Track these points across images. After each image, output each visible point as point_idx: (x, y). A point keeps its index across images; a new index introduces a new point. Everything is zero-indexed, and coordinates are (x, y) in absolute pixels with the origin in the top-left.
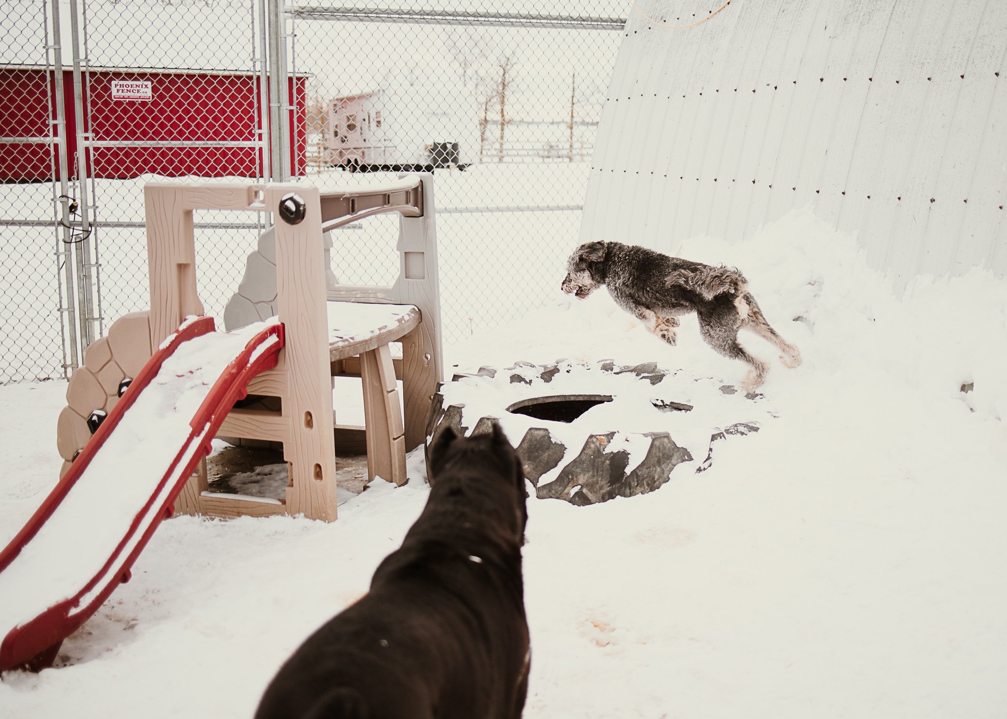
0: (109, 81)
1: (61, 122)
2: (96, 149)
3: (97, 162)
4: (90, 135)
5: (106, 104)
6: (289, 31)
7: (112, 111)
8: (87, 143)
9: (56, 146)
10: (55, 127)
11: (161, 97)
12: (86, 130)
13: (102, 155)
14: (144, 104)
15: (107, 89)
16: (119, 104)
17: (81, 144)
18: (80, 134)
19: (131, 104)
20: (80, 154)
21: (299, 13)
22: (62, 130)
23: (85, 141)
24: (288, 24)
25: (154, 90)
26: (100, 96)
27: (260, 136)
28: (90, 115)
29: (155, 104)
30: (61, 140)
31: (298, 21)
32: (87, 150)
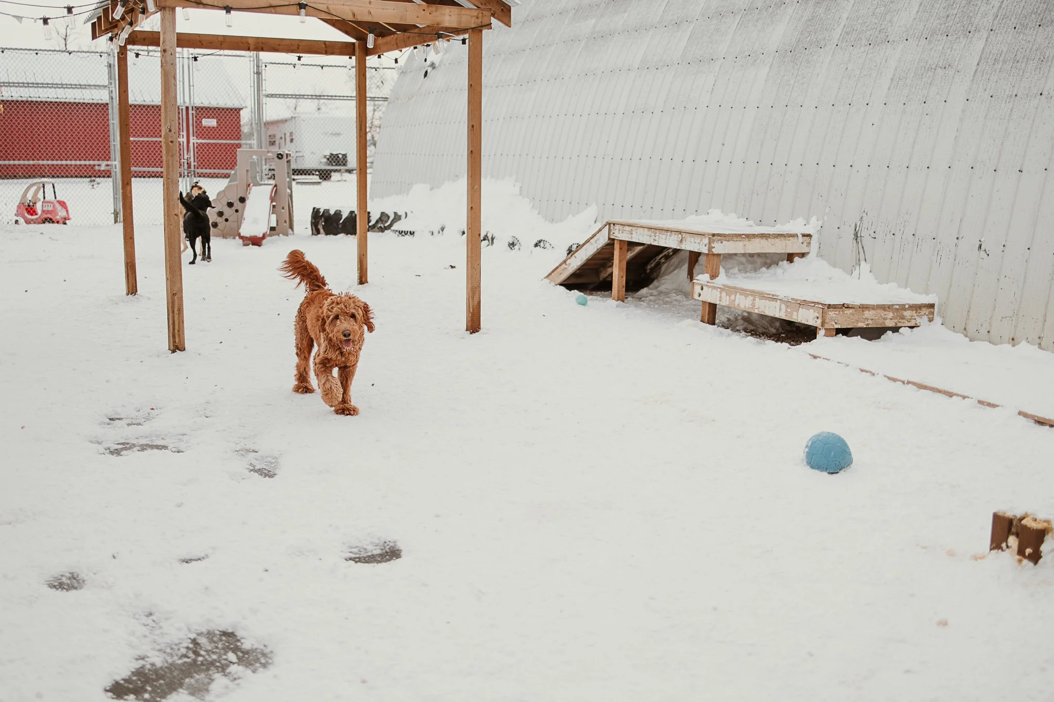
0: (202, 119)
1: (185, 133)
2: (197, 143)
3: (197, 148)
4: (195, 138)
5: (201, 127)
6: (264, 102)
7: (203, 130)
8: (194, 141)
9: (183, 142)
10: (183, 135)
11: (220, 125)
12: (193, 136)
13: (199, 145)
14: (213, 127)
15: (201, 122)
16: (205, 127)
17: (192, 141)
18: (191, 138)
19: (209, 127)
20: (191, 145)
21: (267, 96)
22: (185, 136)
23: (193, 140)
24: (264, 100)
25: (217, 122)
26: (198, 125)
27: (254, 139)
28: (195, 131)
29: (217, 127)
30: (185, 140)
31: (268, 98)
32: (194, 143)
